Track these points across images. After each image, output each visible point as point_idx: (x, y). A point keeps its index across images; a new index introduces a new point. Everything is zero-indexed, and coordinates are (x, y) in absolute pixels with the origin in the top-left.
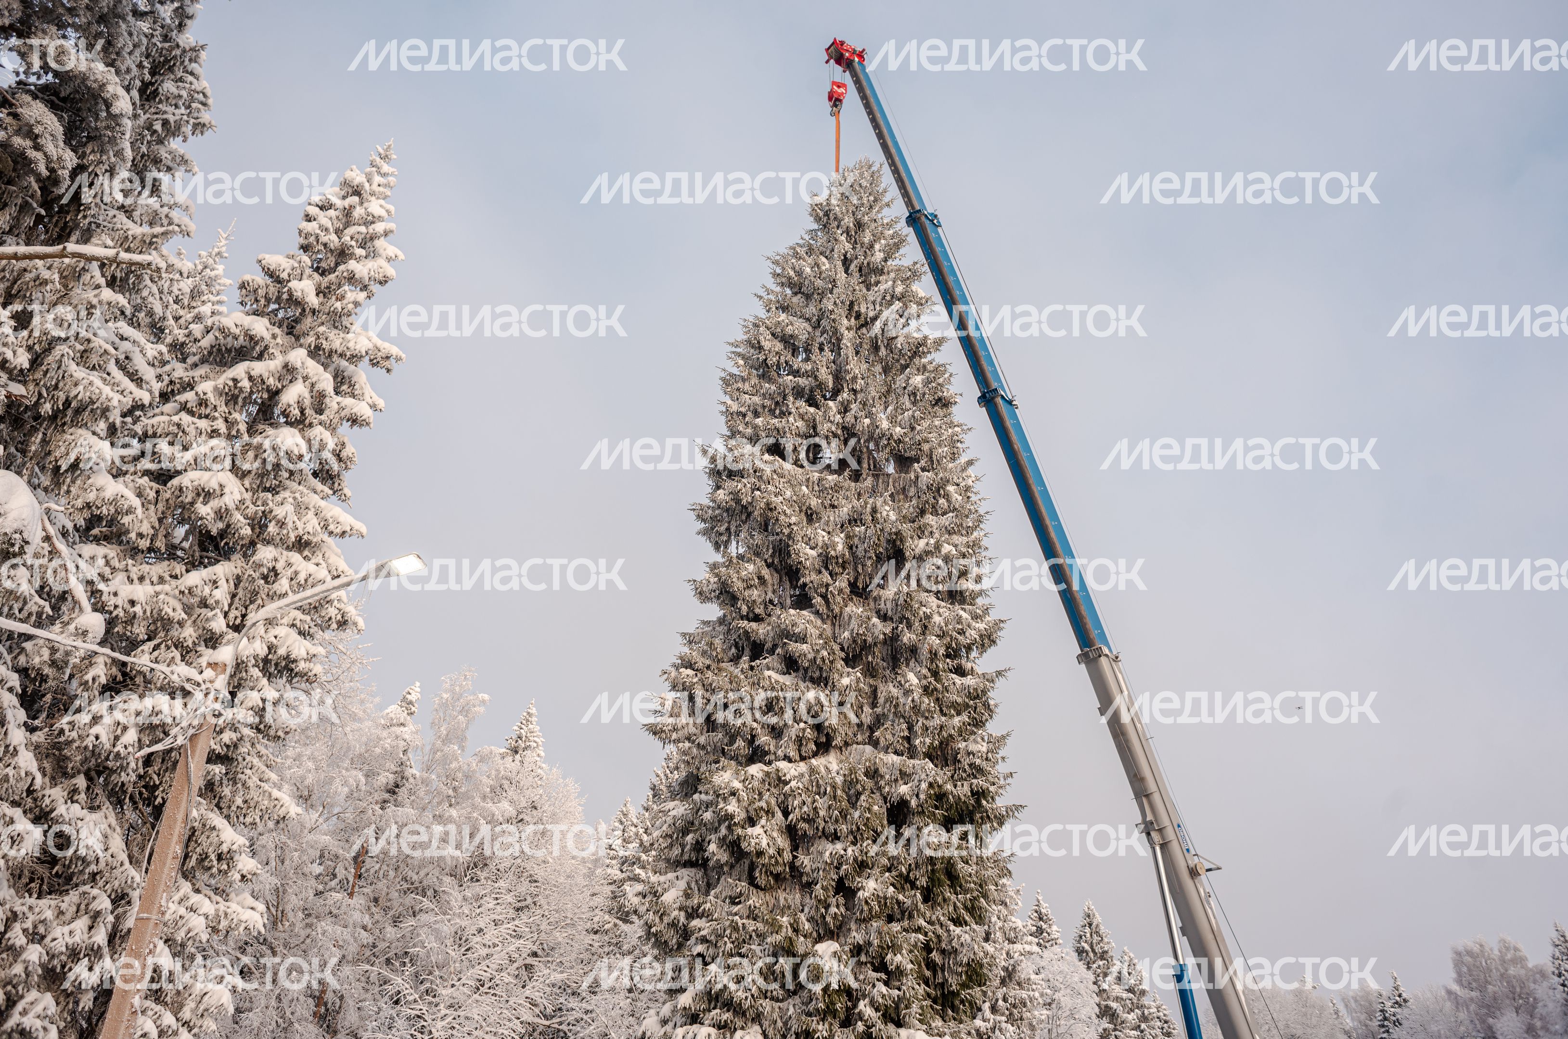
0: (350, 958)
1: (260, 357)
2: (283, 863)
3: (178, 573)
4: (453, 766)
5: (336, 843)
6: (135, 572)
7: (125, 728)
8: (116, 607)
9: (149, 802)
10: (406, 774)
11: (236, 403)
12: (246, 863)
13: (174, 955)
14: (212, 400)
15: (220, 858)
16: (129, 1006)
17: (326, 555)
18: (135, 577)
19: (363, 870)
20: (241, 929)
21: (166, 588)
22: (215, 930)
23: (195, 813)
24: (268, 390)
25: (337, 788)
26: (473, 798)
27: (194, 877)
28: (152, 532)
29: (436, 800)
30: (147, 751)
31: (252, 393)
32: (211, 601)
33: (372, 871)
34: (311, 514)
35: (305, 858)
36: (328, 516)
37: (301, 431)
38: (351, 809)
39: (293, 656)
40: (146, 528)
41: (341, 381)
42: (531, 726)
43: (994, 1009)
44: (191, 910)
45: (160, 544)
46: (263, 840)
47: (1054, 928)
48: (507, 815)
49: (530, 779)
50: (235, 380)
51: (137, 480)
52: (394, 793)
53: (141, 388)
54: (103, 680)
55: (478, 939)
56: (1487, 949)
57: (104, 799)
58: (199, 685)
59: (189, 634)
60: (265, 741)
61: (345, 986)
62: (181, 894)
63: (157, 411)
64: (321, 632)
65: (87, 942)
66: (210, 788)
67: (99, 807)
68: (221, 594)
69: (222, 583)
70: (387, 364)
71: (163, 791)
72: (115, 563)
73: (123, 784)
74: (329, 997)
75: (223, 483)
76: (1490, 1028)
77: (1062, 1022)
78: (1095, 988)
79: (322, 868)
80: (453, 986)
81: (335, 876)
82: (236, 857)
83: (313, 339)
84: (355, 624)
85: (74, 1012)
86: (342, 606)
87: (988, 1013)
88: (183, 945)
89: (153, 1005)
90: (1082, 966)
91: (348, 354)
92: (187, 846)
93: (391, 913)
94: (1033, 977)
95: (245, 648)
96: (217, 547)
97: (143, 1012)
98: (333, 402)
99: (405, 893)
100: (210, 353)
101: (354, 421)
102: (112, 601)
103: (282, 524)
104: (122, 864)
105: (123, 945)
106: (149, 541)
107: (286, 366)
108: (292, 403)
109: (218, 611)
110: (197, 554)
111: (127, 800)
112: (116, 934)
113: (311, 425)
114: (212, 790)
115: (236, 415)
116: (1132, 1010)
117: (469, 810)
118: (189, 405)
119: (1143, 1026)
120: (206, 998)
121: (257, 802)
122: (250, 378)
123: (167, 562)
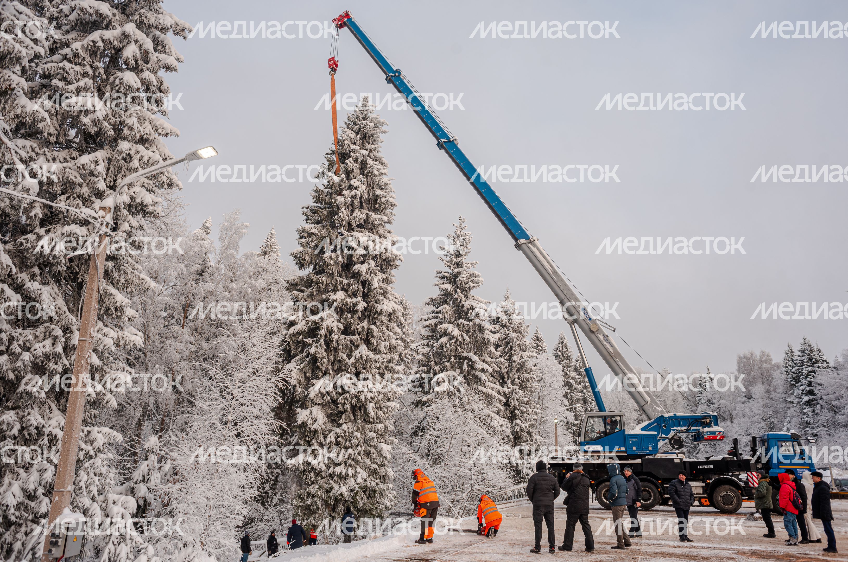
0: (185, 358)
1: (107, 28)
2: (145, 311)
3: (75, 156)
4: (232, 261)
5: (173, 301)
6: (49, 155)
9: (75, 281)
10: (207, 265)
11: (96, 56)
12: (130, 312)
13: (99, 357)
14: (82, 54)
15: (116, 309)
17: (158, 147)
18: (50, 159)
19: (188, 314)
20: (131, 345)
21: (69, 164)
22: (118, 345)
24: (115, 49)
25: (171, 272)
26: (244, 278)
27: (104, 319)
28: (56, 132)
29: (224, 279)
31: (105, 50)
32: (96, 173)
34: (147, 123)
35: (157, 308)
36: (157, 124)
37: (137, 74)
38: (179, 284)
39: (145, 203)
40: (52, 130)
41: (157, 43)
42: (272, 240)
43: (513, 383)
44: (105, 335)
45: (62, 139)
46: (134, 300)
47: (544, 344)
48: (262, 286)
49: (274, 268)
50: (94, 42)
52: (202, 275)
53: (37, 45)
54: (41, 216)
56: (754, 355)
57: (50, 279)
58: (96, 219)
59: (85, 190)
61: (184, 372)
62: (98, 327)
63: (49, 59)
64: (159, 191)
65: (53, 351)
66: (106, 274)
67: (48, 283)
68: (101, 168)
69: (101, 162)
70: (183, 33)
71: (82, 275)
72: (37, 150)
73: (59, 271)
76: (749, 391)
77: (546, 389)
78: (563, 373)
79: (166, 313)
80: (242, 372)
81: (173, 317)
82: (125, 309)
83: (138, 17)
84: (178, 185)
86: (169, 175)
87: (510, 385)
88: (102, 353)
90: (557, 363)
91: (160, 27)
93: (205, 336)
94: (533, 368)
95: (118, 199)
96: (95, 142)
98: (154, 56)
99: (211, 326)
100: (76, 24)
101: (167, 68)
103: (131, 129)
105: (72, 353)
106: (55, 138)
107: (124, 33)
108: (129, 56)
109: (100, 178)
110: (84, 146)
111: (63, 280)
112: (67, 347)
113: (142, 70)
114: (108, 275)
115: (97, 64)
116: (580, 384)
117: (242, 284)
118: (68, 57)
119: (585, 391)
121: (133, 281)
122: (103, 41)
123: (67, 150)
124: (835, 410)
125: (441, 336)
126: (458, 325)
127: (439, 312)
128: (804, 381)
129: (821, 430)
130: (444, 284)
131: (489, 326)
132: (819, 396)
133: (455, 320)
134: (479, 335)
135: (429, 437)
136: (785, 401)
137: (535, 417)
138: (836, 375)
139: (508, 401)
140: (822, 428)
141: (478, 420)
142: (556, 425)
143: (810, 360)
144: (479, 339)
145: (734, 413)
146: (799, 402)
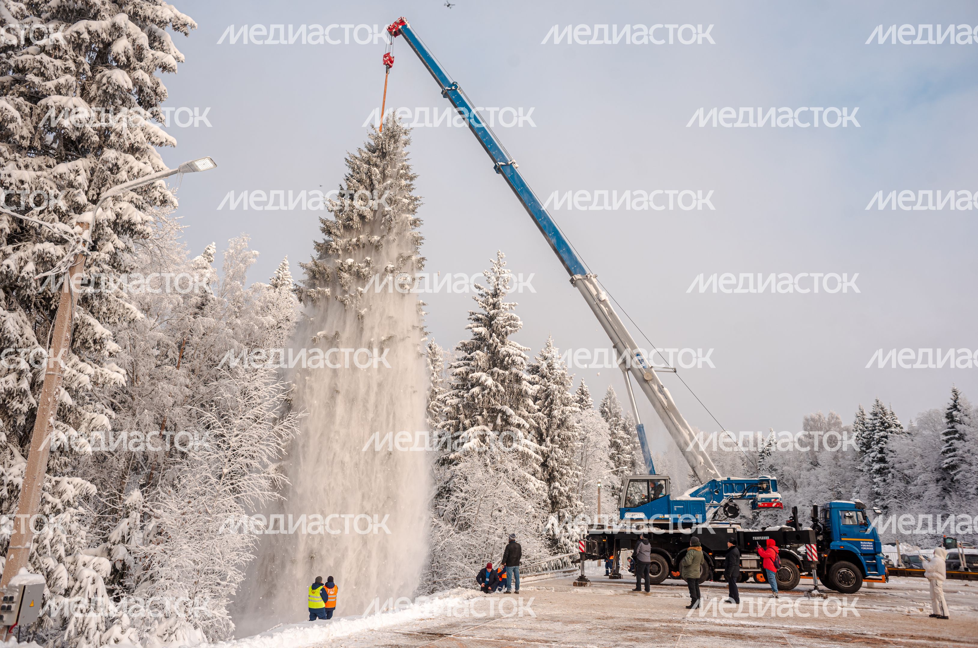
0: (179, 403)
1: (95, 18)
2: (135, 348)
3: (52, 164)
4: (237, 294)
5: (167, 337)
6: (21, 162)
7: (26, 262)
8: (11, 184)
9: (47, 307)
10: (208, 298)
11: (80, 50)
12: (111, 346)
13: (72, 397)
14: (63, 46)
15: (95, 342)
16: (47, 423)
17: (151, 157)
18: (22, 166)
19: (184, 353)
20: (112, 383)
21: (44, 173)
22: (95, 383)
23: (76, 315)
24: (103, 42)
25: (165, 304)
26: (250, 313)
27: (80, 353)
28: (30, 135)
29: (227, 314)
30: (42, 275)
31: (91, 43)
32: (75, 184)
33: (190, 354)
34: (138, 129)
35: (148, 345)
36: (150, 131)
37: (128, 72)
38: (175, 317)
39: (133, 221)
40: (25, 133)
41: (153, 39)
42: (285, 272)
43: (552, 441)
44: (80, 371)
45: (37, 144)
46: (122, 334)
47: (590, 399)
48: (271, 324)
49: (285, 303)
50: (78, 33)
51: (15, 99)
52: (201, 309)
54: (8, 231)
55: (256, 393)
56: (822, 418)
57: (17, 305)
58: (72, 236)
60: (118, 273)
61: (177, 418)
62: (73, 362)
63: (24, 51)
64: (150, 208)
65: (17, 387)
66: (85, 301)
67: (15, 309)
68: (82, 179)
69: (82, 172)
70: (184, 29)
71: (55, 301)
72: (7, 155)
73: (29, 296)
74: (168, 423)
75: (77, 105)
76: (816, 457)
77: (590, 449)
78: (610, 432)
79: (159, 351)
80: (241, 418)
81: (167, 356)
82: (105, 342)
83: (132, 7)
84: (172, 203)
85: (15, 426)
86: (163, 191)
87: (549, 443)
88: (77, 391)
89: (62, 424)
90: (603, 420)
91: (157, 20)
92: (74, 335)
93: (203, 378)
94: (576, 424)
95: (101, 215)
96: (76, 148)
97: (57, 427)
98: (149, 54)
99: (211, 367)
100: (58, 12)
101: (164, 68)
102: (8, 180)
103: (119, 135)
104: (33, 344)
105: (40, 390)
106: (28, 142)
107: (114, 25)
108: (120, 52)
109: (81, 190)
110: (63, 152)
111: (33, 306)
112: (34, 384)
113: (134, 69)
114: (87, 302)
115: (81, 58)
116: (628, 444)
117: (248, 320)
118: (47, 49)
119: (634, 452)
120: (94, 421)
121: (116, 310)
122: (89, 32)
123: (43, 157)
124: (907, 480)
125: (473, 386)
126: (492, 374)
127: (471, 359)
128: (875, 447)
129: (892, 502)
130: (477, 327)
131: (526, 376)
132: (891, 464)
133: (489, 368)
134: (515, 386)
135: (456, 500)
136: (854, 469)
137: (577, 480)
138: (910, 441)
139: (546, 461)
140: (893, 500)
141: (511, 481)
142: (599, 489)
143: (883, 424)
144: (515, 390)
145: (798, 481)
146: (869, 470)
